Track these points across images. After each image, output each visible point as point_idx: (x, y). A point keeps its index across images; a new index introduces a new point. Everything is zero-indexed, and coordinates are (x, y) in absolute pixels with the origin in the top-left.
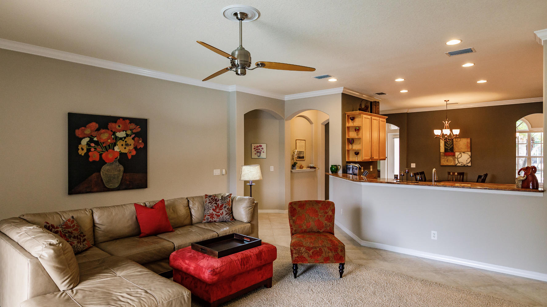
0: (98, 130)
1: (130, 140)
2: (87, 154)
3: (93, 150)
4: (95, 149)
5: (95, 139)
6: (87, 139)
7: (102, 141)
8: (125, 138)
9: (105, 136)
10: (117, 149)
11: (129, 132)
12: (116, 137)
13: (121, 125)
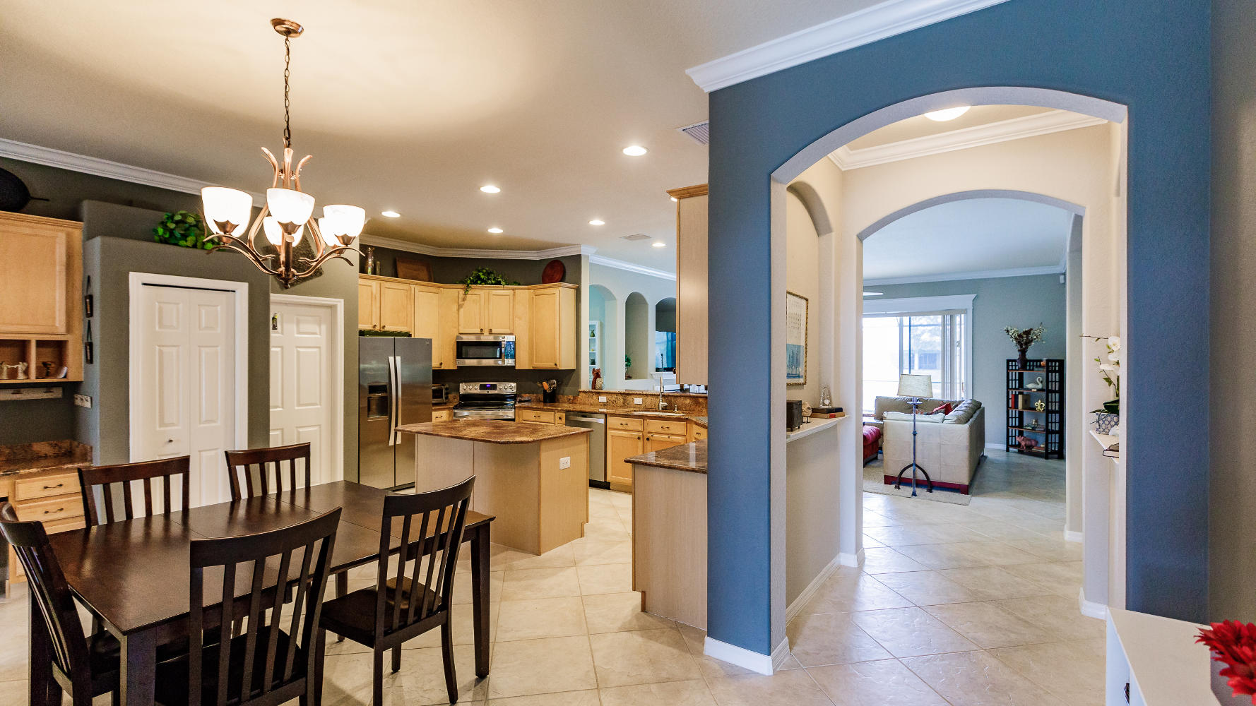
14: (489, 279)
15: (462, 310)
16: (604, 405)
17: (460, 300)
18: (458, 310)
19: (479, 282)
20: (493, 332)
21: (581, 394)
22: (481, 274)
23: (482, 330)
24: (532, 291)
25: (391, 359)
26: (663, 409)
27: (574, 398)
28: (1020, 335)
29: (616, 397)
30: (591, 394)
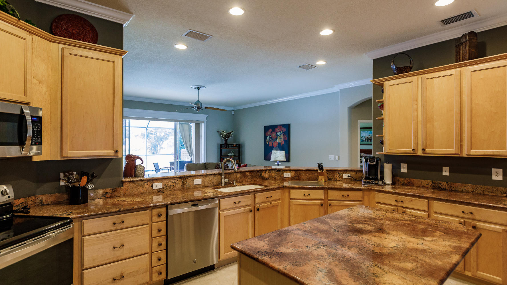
0: (272, 132)
1: (282, 136)
2: (268, 143)
3: (270, 141)
4: (271, 141)
5: (271, 136)
6: (269, 137)
7: (273, 137)
8: (280, 135)
9: (274, 135)
10: (277, 141)
11: (281, 132)
12: (277, 135)
13: (279, 129)
16: (159, 192)
21: (126, 186)
24: (63, 45)
26: (225, 184)
27: (114, 191)
28: (227, 134)
29: (174, 181)
30: (141, 183)
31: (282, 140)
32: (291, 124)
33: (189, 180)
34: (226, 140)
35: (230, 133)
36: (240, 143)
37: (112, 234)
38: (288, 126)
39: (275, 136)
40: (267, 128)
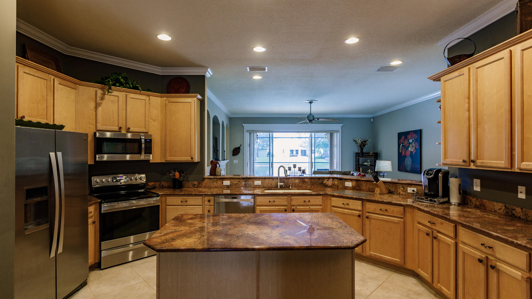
0: (404, 140)
1: (414, 144)
2: (402, 151)
3: (403, 150)
6: (402, 144)
7: (405, 145)
8: (412, 142)
9: (406, 142)
10: (410, 149)
11: (413, 140)
12: (409, 142)
13: (411, 136)
14: (126, 83)
15: (100, 109)
16: (228, 187)
17: (98, 99)
18: (96, 108)
19: (117, 84)
20: (130, 130)
21: (206, 181)
22: (120, 77)
23: (120, 128)
24: (166, 98)
25: (52, 154)
26: (280, 187)
27: (199, 183)
28: (362, 143)
29: (238, 181)
30: (215, 180)
31: (414, 148)
32: (423, 129)
33: (250, 182)
34: (362, 149)
35: (366, 141)
36: (378, 152)
37: (180, 208)
38: (419, 132)
39: (407, 144)
40: (400, 135)
